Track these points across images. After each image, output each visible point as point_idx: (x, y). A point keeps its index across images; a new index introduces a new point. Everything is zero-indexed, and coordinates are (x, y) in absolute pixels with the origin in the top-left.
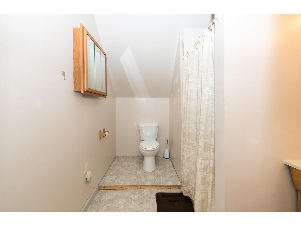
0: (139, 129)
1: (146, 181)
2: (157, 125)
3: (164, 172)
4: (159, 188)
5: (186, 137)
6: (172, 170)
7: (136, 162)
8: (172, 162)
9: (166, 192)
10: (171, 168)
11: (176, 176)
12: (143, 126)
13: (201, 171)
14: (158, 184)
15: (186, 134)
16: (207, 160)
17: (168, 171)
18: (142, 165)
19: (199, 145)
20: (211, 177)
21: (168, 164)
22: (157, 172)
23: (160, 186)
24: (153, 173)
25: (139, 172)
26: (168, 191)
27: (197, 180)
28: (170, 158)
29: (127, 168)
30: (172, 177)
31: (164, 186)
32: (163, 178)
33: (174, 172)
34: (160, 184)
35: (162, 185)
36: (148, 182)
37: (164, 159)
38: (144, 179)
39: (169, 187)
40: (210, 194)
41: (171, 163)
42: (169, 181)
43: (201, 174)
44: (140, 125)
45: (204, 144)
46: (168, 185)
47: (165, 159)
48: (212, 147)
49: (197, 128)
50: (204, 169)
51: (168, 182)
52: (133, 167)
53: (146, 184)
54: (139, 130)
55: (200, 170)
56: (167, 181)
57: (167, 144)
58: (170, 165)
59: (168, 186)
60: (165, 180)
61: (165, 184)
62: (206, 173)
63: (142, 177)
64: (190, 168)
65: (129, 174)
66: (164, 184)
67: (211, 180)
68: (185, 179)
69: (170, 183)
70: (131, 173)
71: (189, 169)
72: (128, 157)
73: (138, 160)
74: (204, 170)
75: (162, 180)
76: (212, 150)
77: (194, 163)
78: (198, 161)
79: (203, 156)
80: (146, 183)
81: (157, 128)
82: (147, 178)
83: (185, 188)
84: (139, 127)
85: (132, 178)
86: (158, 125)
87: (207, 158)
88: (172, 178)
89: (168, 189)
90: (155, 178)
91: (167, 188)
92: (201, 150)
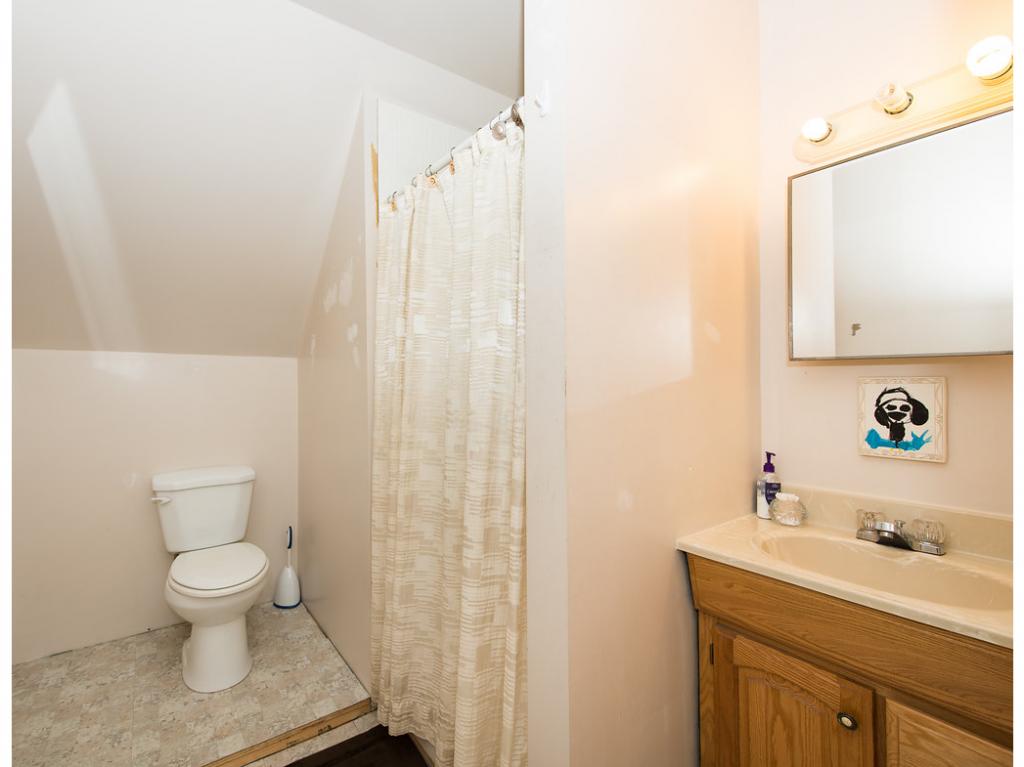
0: (156, 502)
1: (217, 737)
2: (248, 473)
3: (289, 668)
4: (283, 744)
5: (401, 512)
6: (319, 650)
7: (144, 663)
8: (315, 614)
9: (314, 750)
10: (315, 641)
11: (340, 668)
12: (177, 484)
13: (476, 630)
14: (278, 730)
15: (401, 501)
16: (493, 583)
17: (305, 658)
18: (182, 670)
19: (469, 536)
20: (512, 639)
21: (301, 628)
22: (261, 677)
23: (287, 735)
24: (242, 689)
25: (170, 708)
26: (321, 744)
27: (463, 665)
28: (301, 601)
29: (94, 709)
30: (326, 680)
31: (305, 728)
32: (292, 695)
33: (333, 655)
34: (282, 727)
35: (292, 726)
36: (227, 739)
37: (276, 612)
38: (204, 732)
39: (323, 726)
40: (512, 700)
41: (311, 621)
42: (321, 697)
43: (477, 639)
44: (159, 483)
45: (485, 530)
46: (319, 716)
47: (284, 612)
48: (517, 537)
49: (445, 477)
50: (484, 620)
51: (318, 704)
52: (126, 692)
53: (217, 752)
54: (154, 504)
55: (473, 627)
56: (311, 701)
57: (290, 547)
58: (311, 632)
59: (321, 721)
60: (303, 700)
61: (309, 719)
62: (490, 632)
63: (190, 726)
64: (413, 626)
65: (116, 738)
66: (303, 722)
67: (513, 651)
68: (397, 674)
69: (325, 709)
70: (122, 732)
71: (411, 628)
72: (88, 652)
73: (149, 648)
74: (483, 622)
75: (290, 706)
76: (515, 549)
77: (430, 603)
78: (463, 594)
79: (482, 573)
80: (220, 748)
81: (249, 487)
82: (220, 724)
83: (397, 708)
84: (154, 493)
85: (135, 753)
86: (253, 473)
87: (494, 577)
88: (331, 682)
89: (321, 732)
90: (258, 708)
91: (316, 730)
92: (473, 553)
